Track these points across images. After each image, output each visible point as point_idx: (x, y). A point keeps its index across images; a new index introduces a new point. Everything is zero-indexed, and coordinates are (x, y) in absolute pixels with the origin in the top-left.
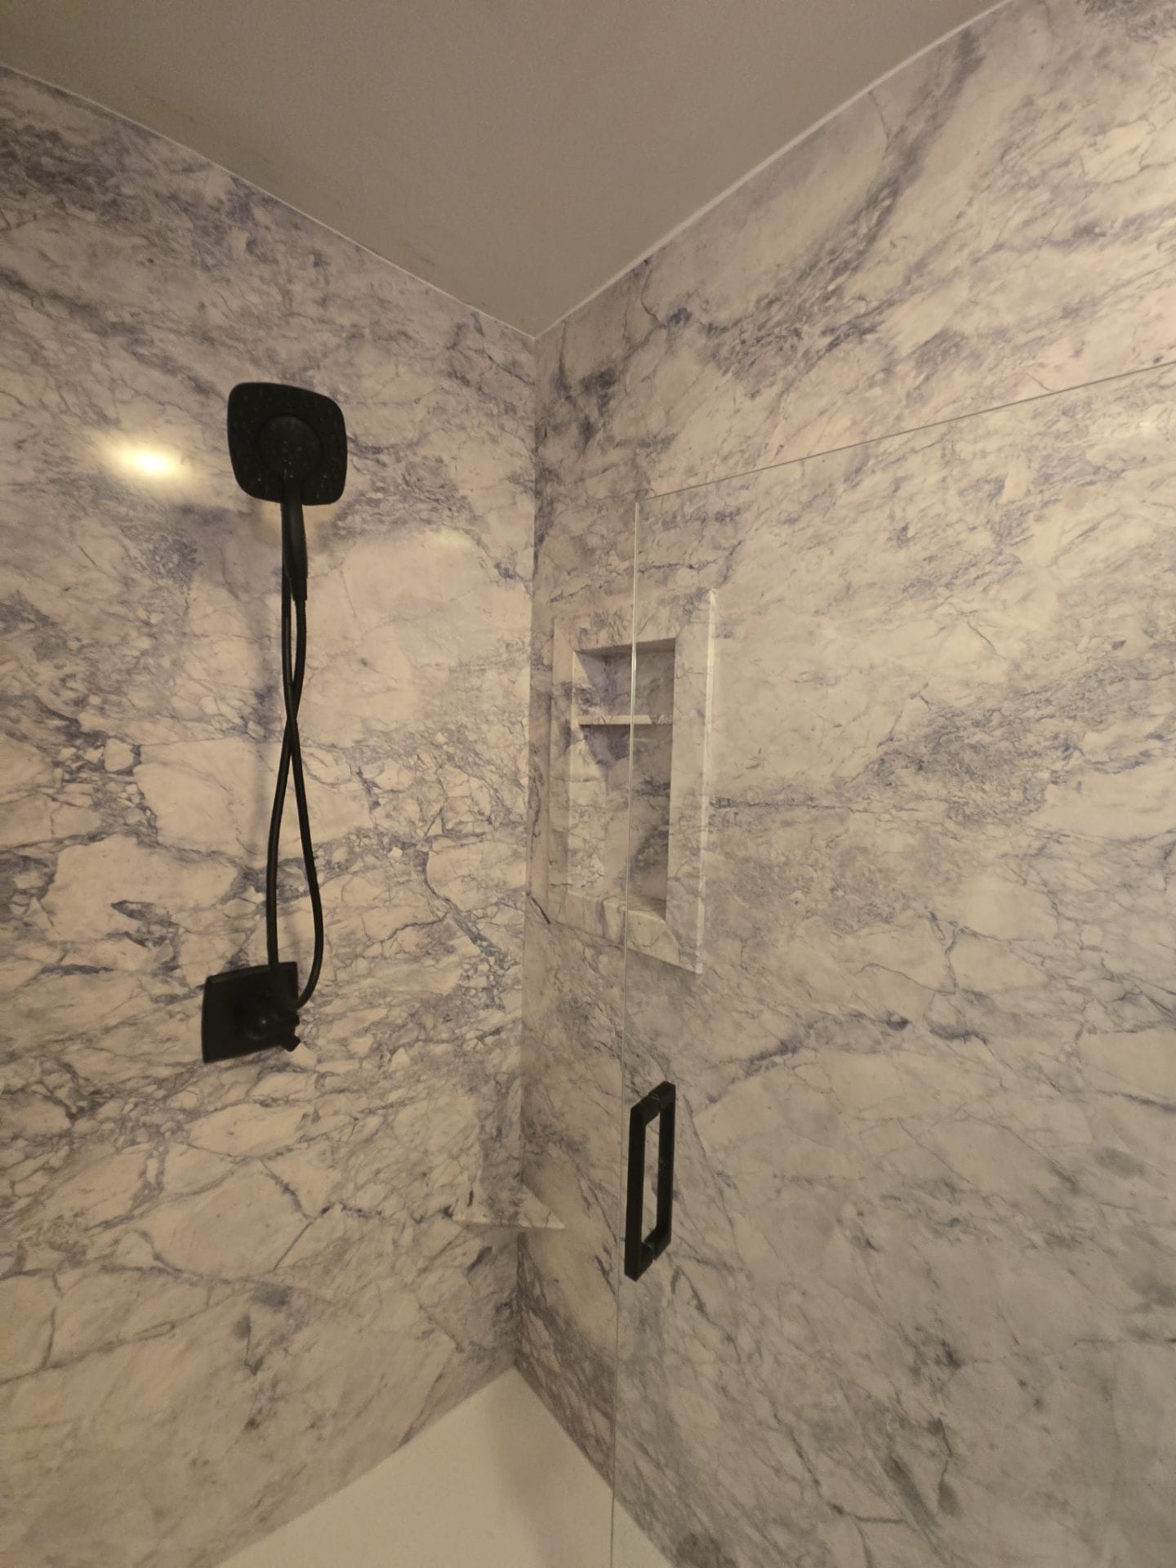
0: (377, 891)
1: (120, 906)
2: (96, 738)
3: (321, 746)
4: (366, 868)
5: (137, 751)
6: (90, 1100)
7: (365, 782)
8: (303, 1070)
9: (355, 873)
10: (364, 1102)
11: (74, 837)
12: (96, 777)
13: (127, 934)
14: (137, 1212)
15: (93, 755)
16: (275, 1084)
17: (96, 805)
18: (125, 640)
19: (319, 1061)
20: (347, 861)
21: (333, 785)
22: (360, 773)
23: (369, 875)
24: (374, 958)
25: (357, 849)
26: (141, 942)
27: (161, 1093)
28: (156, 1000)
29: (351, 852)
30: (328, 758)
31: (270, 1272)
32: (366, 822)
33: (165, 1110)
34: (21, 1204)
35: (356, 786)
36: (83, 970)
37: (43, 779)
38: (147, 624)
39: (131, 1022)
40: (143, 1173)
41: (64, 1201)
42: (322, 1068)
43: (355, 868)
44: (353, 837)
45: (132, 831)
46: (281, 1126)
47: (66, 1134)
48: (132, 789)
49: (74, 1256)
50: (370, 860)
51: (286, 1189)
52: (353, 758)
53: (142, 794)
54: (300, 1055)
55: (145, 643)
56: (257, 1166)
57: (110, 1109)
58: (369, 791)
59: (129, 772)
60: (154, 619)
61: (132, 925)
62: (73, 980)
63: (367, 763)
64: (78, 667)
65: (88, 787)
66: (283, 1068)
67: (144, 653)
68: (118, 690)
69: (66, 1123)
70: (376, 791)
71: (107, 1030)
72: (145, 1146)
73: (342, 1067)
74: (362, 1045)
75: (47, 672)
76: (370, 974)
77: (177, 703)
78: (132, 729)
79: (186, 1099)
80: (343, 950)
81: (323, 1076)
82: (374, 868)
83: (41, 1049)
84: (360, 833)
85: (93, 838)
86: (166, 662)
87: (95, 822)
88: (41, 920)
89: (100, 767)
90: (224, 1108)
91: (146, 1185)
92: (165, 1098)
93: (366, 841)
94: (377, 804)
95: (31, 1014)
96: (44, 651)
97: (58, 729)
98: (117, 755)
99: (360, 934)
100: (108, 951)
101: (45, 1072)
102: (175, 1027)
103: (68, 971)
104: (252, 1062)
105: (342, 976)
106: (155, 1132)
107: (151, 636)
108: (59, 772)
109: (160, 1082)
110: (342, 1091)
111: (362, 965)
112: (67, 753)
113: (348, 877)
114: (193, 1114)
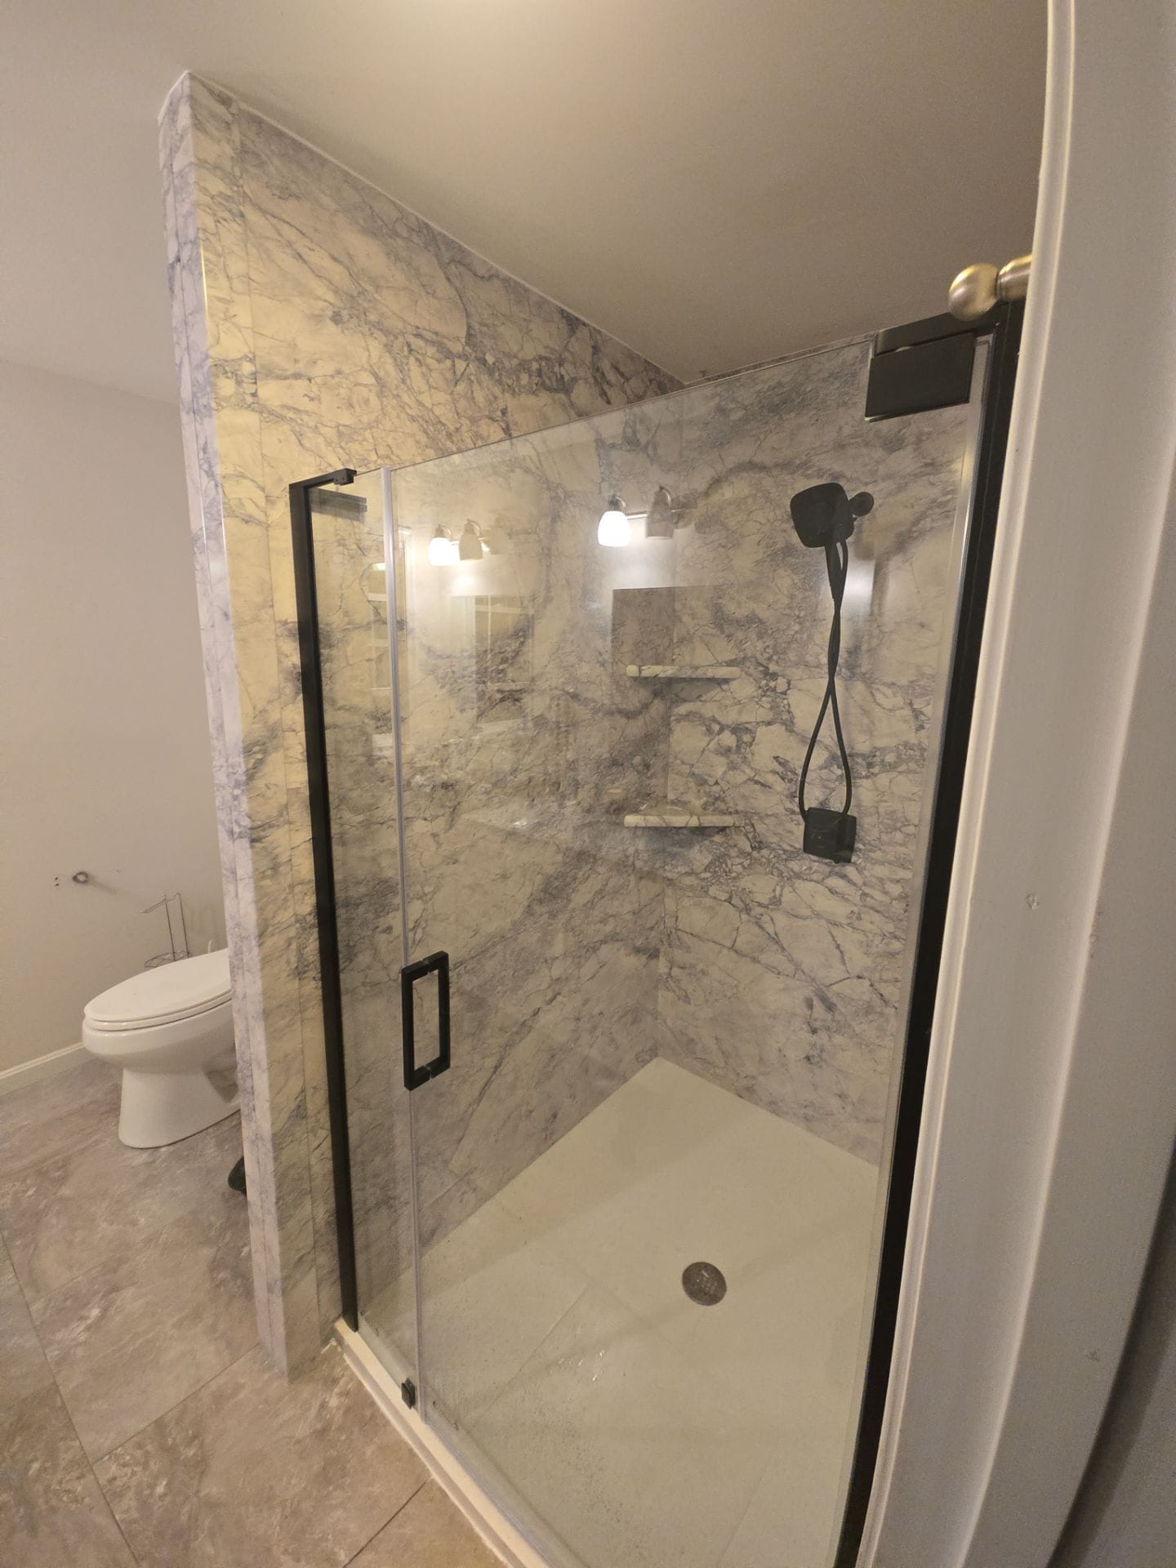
0: (916, 790)
1: (776, 758)
2: (774, 676)
3: (884, 684)
4: (909, 771)
5: (789, 683)
6: (758, 845)
7: (914, 710)
8: (854, 884)
9: (900, 772)
10: (890, 927)
11: (763, 722)
12: (772, 694)
13: (778, 773)
14: (770, 907)
15: (772, 684)
16: (835, 882)
17: (771, 708)
18: (789, 627)
19: (864, 884)
20: (896, 763)
21: (890, 710)
22: (911, 704)
23: (911, 776)
24: (908, 835)
25: (903, 756)
26: (783, 779)
27: (784, 857)
28: (786, 810)
29: (899, 757)
30: (889, 692)
31: (826, 986)
32: (913, 739)
33: (786, 866)
34: (734, 875)
35: (907, 712)
36: (763, 785)
37: (755, 694)
38: (798, 617)
39: (775, 815)
40: (774, 891)
41: (746, 882)
42: (867, 890)
43: (900, 769)
44: (901, 748)
45: (784, 723)
46: (838, 909)
47: (749, 854)
48: (785, 702)
49: (748, 910)
50: (913, 766)
51: (838, 947)
52: (908, 693)
53: (789, 705)
54: (850, 870)
55: (797, 627)
56: (823, 923)
57: (765, 852)
58: (916, 717)
59: (784, 693)
60: (802, 614)
61: (780, 769)
62: (757, 787)
63: (917, 697)
64: (770, 642)
65: (769, 699)
66: (843, 876)
67: (796, 632)
68: (784, 653)
69: (749, 849)
70: (923, 718)
71: (767, 816)
72: (776, 878)
73: (878, 896)
74: (896, 890)
75: (760, 645)
76: (903, 844)
77: (809, 658)
78: (788, 672)
79: (795, 865)
80: (886, 821)
81: (864, 894)
82: (915, 772)
83: (745, 814)
84: (906, 745)
85: (769, 723)
86: (805, 636)
87: (770, 716)
88: (749, 756)
89: (774, 690)
90: (811, 881)
91: (775, 897)
92: (786, 860)
93: (912, 752)
94: (922, 727)
95: (744, 797)
96: (760, 635)
97: (761, 671)
98: (781, 685)
99: (900, 815)
100: (771, 779)
101: (747, 825)
102: (791, 826)
103: (757, 782)
104: (826, 864)
105: (884, 837)
106: (781, 875)
107: (800, 623)
108: (760, 691)
109: (785, 851)
110: (877, 911)
111: (899, 836)
112: (764, 682)
113: (895, 774)
114: (798, 876)
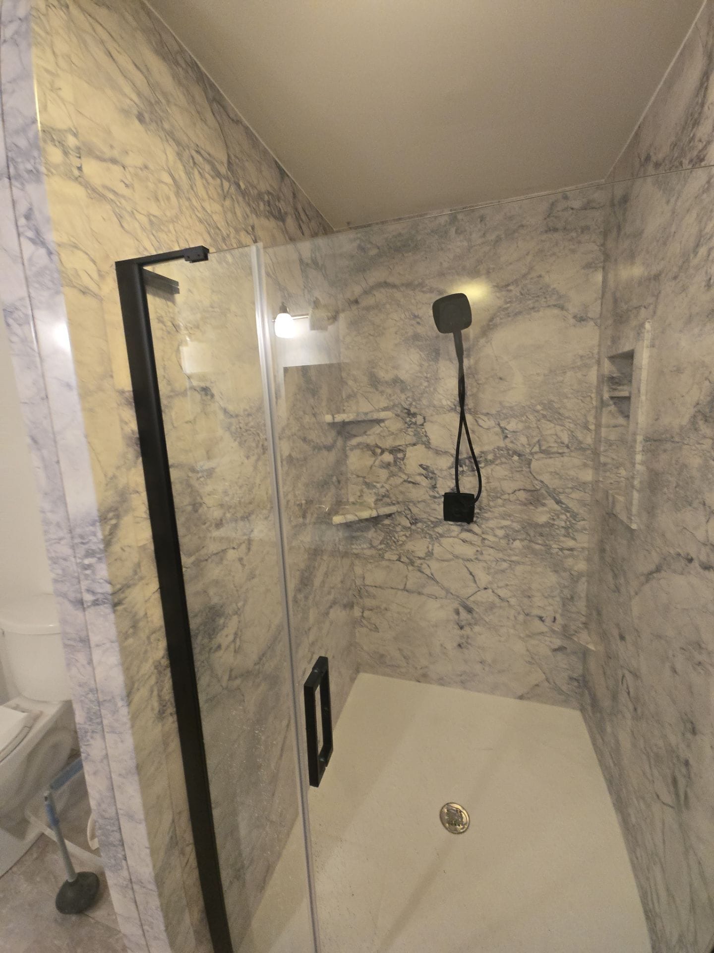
0: (506, 473)
1: (421, 466)
2: (414, 415)
3: (482, 414)
4: (502, 463)
5: (424, 418)
6: (415, 521)
7: (501, 428)
8: (477, 534)
9: (497, 465)
10: (500, 555)
11: (410, 444)
12: (414, 426)
13: (423, 475)
14: (427, 558)
15: (414, 420)
16: (466, 535)
17: (415, 435)
18: (421, 384)
19: (483, 533)
20: (494, 459)
21: (488, 429)
22: (499, 424)
23: (503, 466)
24: (505, 500)
25: (498, 455)
26: (426, 478)
27: (432, 525)
28: (430, 496)
29: (495, 456)
30: (485, 418)
31: (466, 599)
32: (502, 444)
33: (434, 531)
34: (401, 542)
35: (497, 429)
36: (413, 483)
37: (403, 427)
38: (427, 378)
39: (424, 501)
40: (428, 547)
41: (409, 546)
42: (484, 536)
43: (497, 463)
44: (496, 450)
45: (423, 443)
46: (468, 551)
47: (409, 528)
48: (423, 430)
49: (412, 563)
50: (504, 460)
51: (471, 574)
52: (496, 419)
53: (426, 432)
54: (474, 527)
55: (426, 384)
56: (461, 561)
57: (419, 525)
58: (503, 432)
59: (422, 425)
60: (429, 376)
61: (424, 472)
62: (411, 485)
63: (502, 420)
64: (410, 394)
65: (413, 430)
66: (470, 531)
67: (426, 387)
68: (420, 400)
69: (409, 525)
70: (506, 431)
71: (419, 502)
72: (429, 540)
73: (491, 538)
74: (501, 533)
75: (403, 397)
76: (503, 506)
77: (436, 403)
78: (423, 412)
79: (439, 530)
80: (492, 494)
81: (484, 539)
82: (505, 463)
83: (404, 502)
84: (499, 448)
85: (414, 445)
86: (432, 389)
87: (414, 440)
88: (403, 467)
89: (415, 424)
90: (451, 537)
91: (429, 551)
92: (433, 527)
93: (502, 452)
94: (506, 437)
95: (401, 492)
96: (403, 390)
97: (406, 413)
98: (419, 420)
99: (499, 489)
100: (419, 479)
101: (405, 509)
102: (435, 506)
103: (410, 482)
104: (459, 525)
105: (492, 504)
106: (431, 537)
107: (428, 381)
108: (406, 425)
109: (432, 522)
110: (492, 548)
111: (500, 501)
112: (408, 419)
113: (494, 466)
114: (442, 536)
